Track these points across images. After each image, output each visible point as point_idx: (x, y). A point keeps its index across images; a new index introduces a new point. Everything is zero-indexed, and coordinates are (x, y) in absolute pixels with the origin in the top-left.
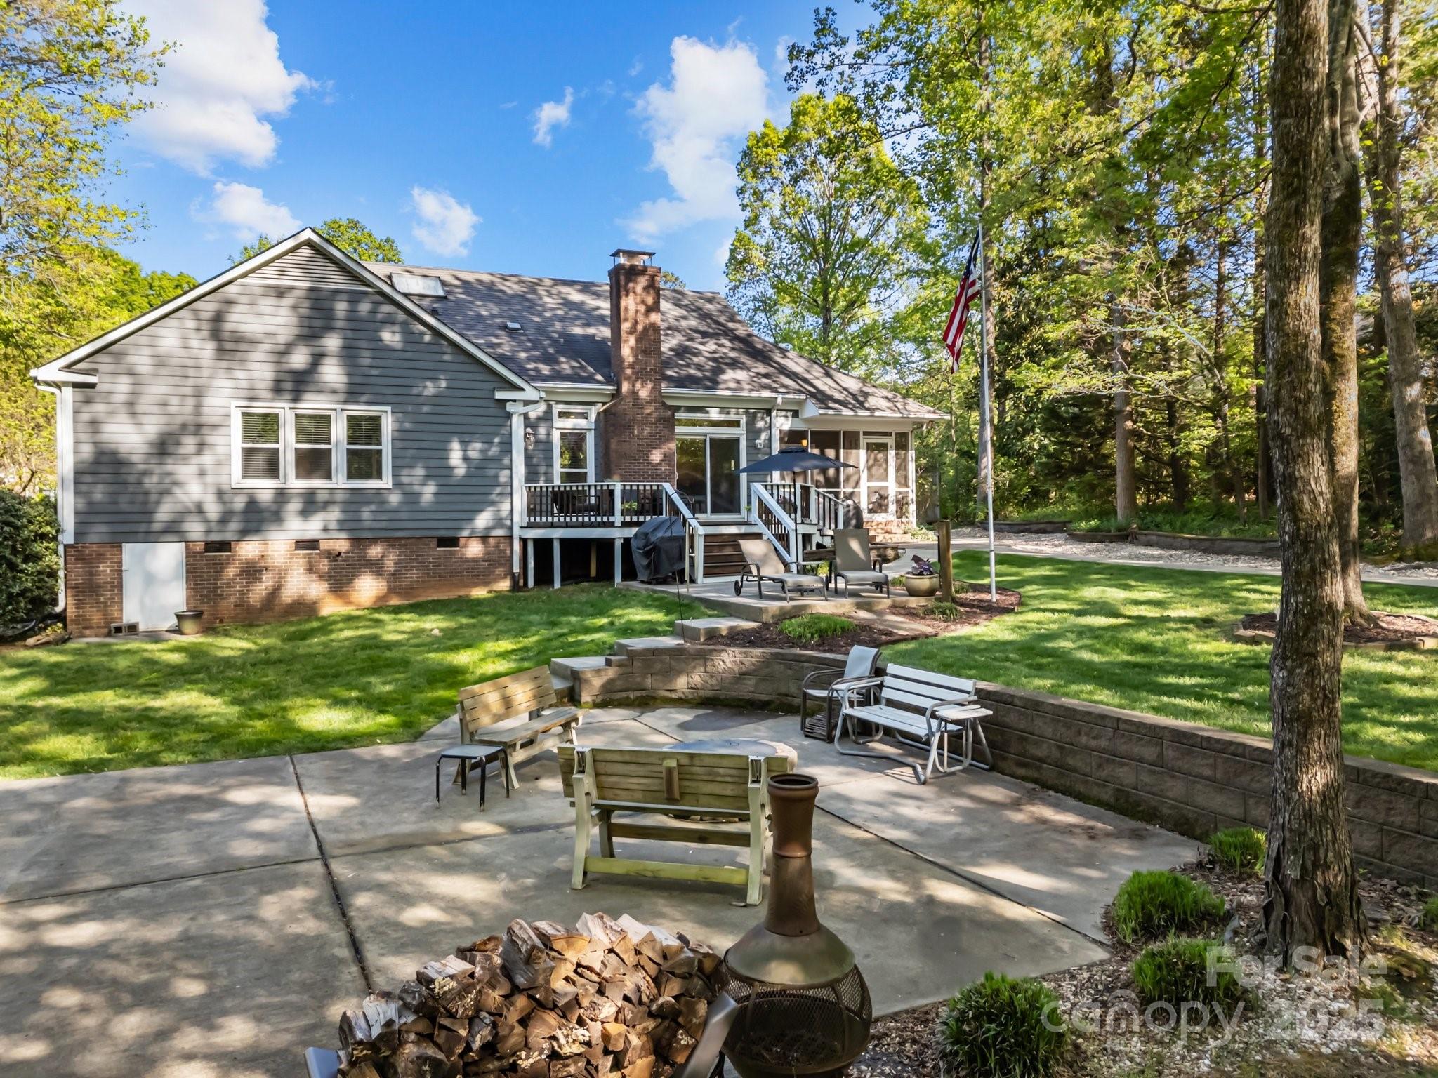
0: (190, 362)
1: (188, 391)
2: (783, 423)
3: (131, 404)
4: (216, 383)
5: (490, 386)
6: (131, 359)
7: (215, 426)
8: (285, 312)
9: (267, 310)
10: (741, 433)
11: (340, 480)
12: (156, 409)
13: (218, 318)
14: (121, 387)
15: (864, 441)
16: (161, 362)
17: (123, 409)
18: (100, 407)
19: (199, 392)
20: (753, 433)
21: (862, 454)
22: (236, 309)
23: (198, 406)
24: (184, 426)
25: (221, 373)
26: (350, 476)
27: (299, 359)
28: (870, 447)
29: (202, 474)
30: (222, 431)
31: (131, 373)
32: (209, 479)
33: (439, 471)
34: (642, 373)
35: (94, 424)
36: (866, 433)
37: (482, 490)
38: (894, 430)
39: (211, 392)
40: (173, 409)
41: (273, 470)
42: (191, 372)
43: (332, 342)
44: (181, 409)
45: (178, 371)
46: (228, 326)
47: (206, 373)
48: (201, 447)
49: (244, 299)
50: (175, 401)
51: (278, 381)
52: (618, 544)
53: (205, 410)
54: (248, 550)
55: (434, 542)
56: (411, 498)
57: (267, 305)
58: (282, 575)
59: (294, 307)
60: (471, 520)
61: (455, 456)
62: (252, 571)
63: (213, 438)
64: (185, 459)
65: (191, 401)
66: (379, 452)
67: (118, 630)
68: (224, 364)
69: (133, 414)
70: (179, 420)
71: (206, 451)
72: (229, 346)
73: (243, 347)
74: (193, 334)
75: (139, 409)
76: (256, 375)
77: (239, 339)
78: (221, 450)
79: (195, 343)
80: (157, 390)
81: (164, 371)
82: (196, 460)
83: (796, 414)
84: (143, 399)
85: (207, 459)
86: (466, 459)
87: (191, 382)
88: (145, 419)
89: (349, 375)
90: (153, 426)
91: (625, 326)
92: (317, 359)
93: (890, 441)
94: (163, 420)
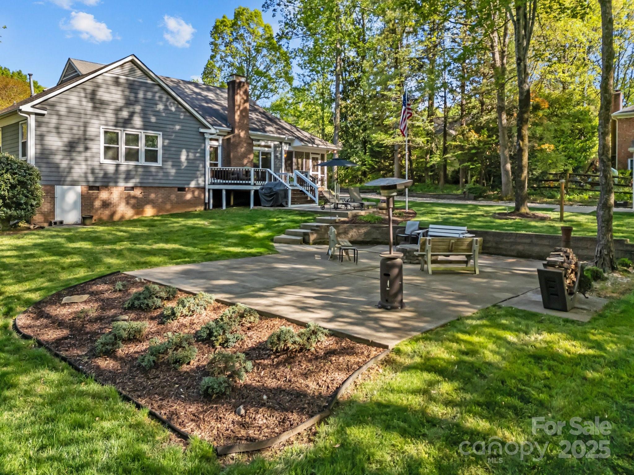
0: (82, 112)
1: (81, 124)
2: (286, 148)
3: (57, 128)
4: (93, 121)
5: (198, 126)
6: (58, 108)
7: (92, 140)
8: (120, 93)
9: (114, 91)
10: (272, 150)
11: (142, 162)
12: (68, 131)
13: (94, 93)
14: (54, 120)
15: (311, 156)
16: (70, 110)
17: (54, 130)
18: (44, 129)
19: (86, 125)
21: (311, 161)
22: (102, 90)
23: (85, 131)
24: (79, 139)
25: (95, 117)
26: (147, 160)
27: (125, 114)
28: (314, 159)
29: (86, 160)
30: (96, 142)
31: (59, 115)
32: (89, 163)
33: (177, 163)
34: (242, 126)
35: (42, 136)
36: (312, 153)
38: (321, 153)
39: (90, 125)
40: (75, 132)
41: (116, 156)
42: (83, 116)
43: (138, 108)
44: (77, 132)
45: (77, 115)
46: (98, 97)
47: (88, 117)
48: (87, 149)
49: (104, 86)
50: (75, 128)
51: (117, 122)
52: (252, 193)
53: (88, 133)
54: (104, 195)
55: (177, 189)
57: (113, 89)
58: (116, 205)
59: (123, 91)
61: (183, 157)
62: (106, 204)
63: (91, 144)
64: (80, 152)
65: (82, 128)
66: (157, 151)
67: (55, 223)
68: (95, 113)
69: (58, 133)
70: (77, 137)
71: (89, 151)
72: (98, 105)
73: (104, 106)
74: (84, 100)
75: (61, 130)
76: (109, 119)
77: (102, 102)
78: (94, 150)
79: (84, 103)
80: (68, 123)
81: (71, 115)
82: (84, 154)
83: (290, 144)
84: (62, 127)
85: (88, 154)
86: (187, 159)
87: (82, 120)
88: (63, 135)
89: (143, 121)
90: (66, 138)
92: (132, 114)
93: (319, 157)
94: (70, 136)
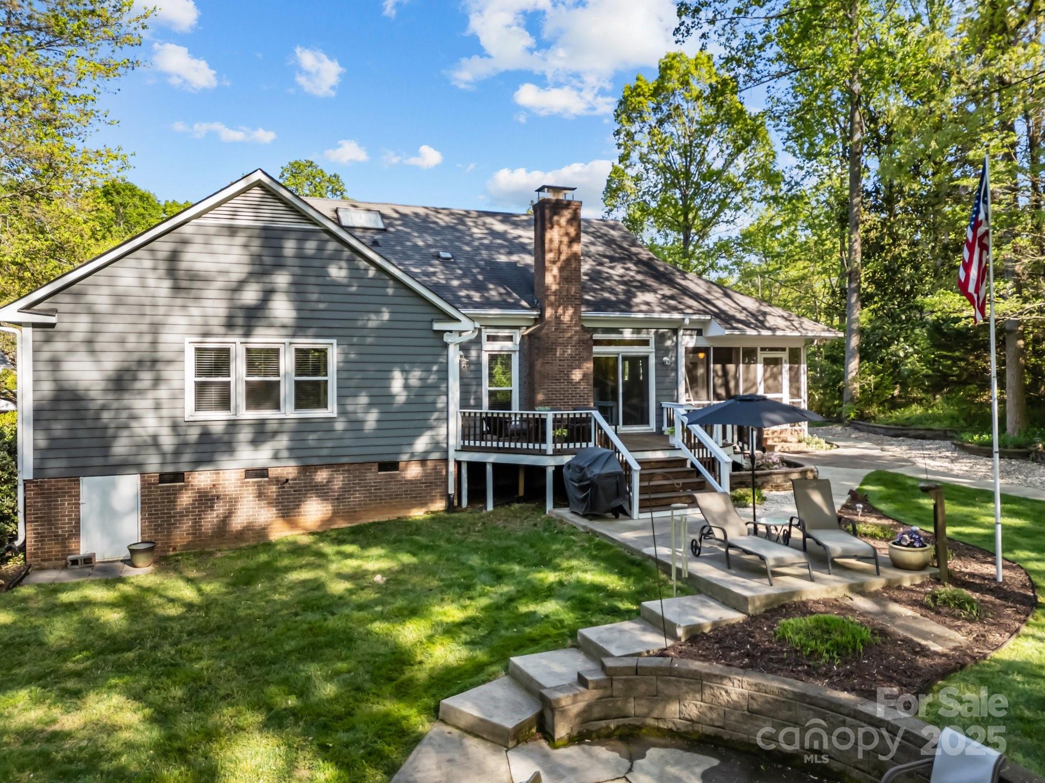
0: (147, 301)
1: (145, 328)
2: (688, 341)
3: (90, 342)
4: (171, 320)
5: (428, 317)
6: (90, 299)
7: (170, 362)
8: (238, 250)
9: (221, 249)
10: (649, 351)
11: (289, 411)
12: (114, 347)
13: (174, 257)
14: (81, 325)
15: (761, 356)
16: (119, 300)
17: (82, 347)
18: (59, 346)
19: (156, 328)
20: (661, 351)
21: (759, 368)
22: (191, 248)
23: (154, 343)
24: (140, 362)
25: (177, 311)
26: (299, 405)
27: (250, 296)
28: (767, 362)
29: (157, 407)
30: (176, 366)
31: (92, 313)
32: (165, 413)
33: (382, 399)
34: (564, 299)
35: (55, 362)
36: (763, 349)
37: (421, 416)
38: (787, 345)
39: (166, 329)
40: (130, 346)
41: (225, 403)
42: (148, 310)
43: (282, 279)
44: (137, 344)
45: (135, 310)
46: (183, 265)
47: (162, 310)
48: (157, 381)
49: (199, 239)
50: (132, 338)
51: (230, 317)
52: (550, 471)
53: (161, 347)
54: (202, 479)
55: (376, 467)
56: (356, 424)
57: (221, 243)
58: (233, 502)
59: (246, 246)
60: (411, 444)
61: (397, 384)
62: (206, 499)
63: (169, 373)
64: (141, 392)
65: (148, 338)
66: (326, 382)
67: (75, 562)
68: (179, 302)
69: (92, 352)
70: (136, 356)
71: (163, 386)
72: (183, 284)
73: (198, 284)
74: (150, 274)
75: (98, 346)
76: (210, 312)
77: (194, 277)
78: (176, 384)
79: (151, 282)
80: (115, 327)
81: (121, 310)
82: (151, 394)
83: (700, 333)
84: (101, 337)
85: (163, 393)
86: (406, 387)
87: (148, 320)
88: (103, 357)
89: (298, 310)
90: (110, 363)
91: (549, 256)
92: (268, 294)
93: (785, 356)
94: (122, 356)
